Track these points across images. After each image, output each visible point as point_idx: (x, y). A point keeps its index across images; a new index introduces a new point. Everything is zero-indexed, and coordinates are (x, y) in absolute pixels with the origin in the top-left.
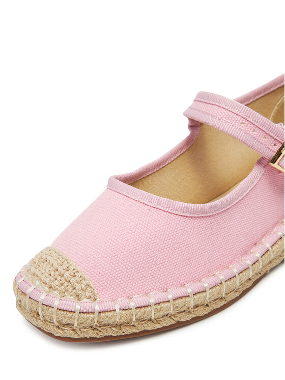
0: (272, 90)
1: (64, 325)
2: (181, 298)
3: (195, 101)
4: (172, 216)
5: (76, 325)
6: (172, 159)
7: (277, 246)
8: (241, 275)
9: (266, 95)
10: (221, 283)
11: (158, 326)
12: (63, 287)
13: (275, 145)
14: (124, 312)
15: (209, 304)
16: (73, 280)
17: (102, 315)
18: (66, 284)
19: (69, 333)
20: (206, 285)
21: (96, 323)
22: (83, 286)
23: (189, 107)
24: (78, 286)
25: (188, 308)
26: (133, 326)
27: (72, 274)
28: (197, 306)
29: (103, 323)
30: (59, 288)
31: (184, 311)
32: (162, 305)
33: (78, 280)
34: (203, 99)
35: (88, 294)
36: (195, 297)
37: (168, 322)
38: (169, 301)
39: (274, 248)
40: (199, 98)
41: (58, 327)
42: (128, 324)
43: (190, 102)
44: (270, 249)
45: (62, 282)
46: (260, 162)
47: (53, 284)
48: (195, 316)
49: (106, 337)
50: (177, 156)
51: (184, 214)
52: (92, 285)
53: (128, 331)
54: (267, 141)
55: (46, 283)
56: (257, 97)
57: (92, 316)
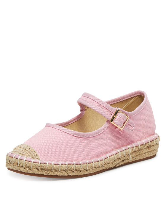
0: (121, 101)
1: (27, 167)
2: (71, 164)
3: (82, 96)
4: (70, 135)
5: (32, 167)
6: (72, 123)
7: (111, 157)
8: (95, 163)
9: (117, 102)
10: (87, 163)
11: (61, 174)
12: (28, 154)
13: (111, 114)
14: (49, 165)
15: (81, 171)
16: (32, 153)
17: (42, 164)
18: (29, 153)
19: (29, 171)
20: (81, 162)
21: (39, 167)
22: (35, 155)
23: (80, 98)
24: (33, 155)
25: (73, 170)
26: (52, 171)
27: (31, 150)
28: (76, 170)
29: (41, 168)
30: (26, 155)
31: (72, 171)
32: (63, 165)
33: (34, 152)
34: (85, 95)
35: (37, 157)
36: (76, 165)
37: (65, 174)
38: (66, 164)
39: (110, 157)
40: (84, 95)
41: (25, 168)
42: (50, 170)
43: (80, 96)
44: (108, 157)
45: (27, 153)
46: (107, 121)
47: (24, 153)
48: (75, 174)
49: (41, 175)
50: (74, 121)
51: (75, 135)
52: (38, 155)
53: (50, 173)
54: (108, 113)
55: (21, 154)
56: (113, 103)
57: (38, 164)
